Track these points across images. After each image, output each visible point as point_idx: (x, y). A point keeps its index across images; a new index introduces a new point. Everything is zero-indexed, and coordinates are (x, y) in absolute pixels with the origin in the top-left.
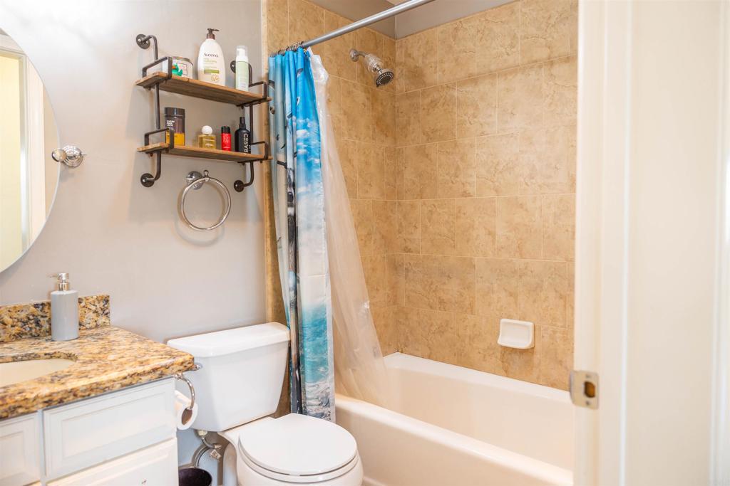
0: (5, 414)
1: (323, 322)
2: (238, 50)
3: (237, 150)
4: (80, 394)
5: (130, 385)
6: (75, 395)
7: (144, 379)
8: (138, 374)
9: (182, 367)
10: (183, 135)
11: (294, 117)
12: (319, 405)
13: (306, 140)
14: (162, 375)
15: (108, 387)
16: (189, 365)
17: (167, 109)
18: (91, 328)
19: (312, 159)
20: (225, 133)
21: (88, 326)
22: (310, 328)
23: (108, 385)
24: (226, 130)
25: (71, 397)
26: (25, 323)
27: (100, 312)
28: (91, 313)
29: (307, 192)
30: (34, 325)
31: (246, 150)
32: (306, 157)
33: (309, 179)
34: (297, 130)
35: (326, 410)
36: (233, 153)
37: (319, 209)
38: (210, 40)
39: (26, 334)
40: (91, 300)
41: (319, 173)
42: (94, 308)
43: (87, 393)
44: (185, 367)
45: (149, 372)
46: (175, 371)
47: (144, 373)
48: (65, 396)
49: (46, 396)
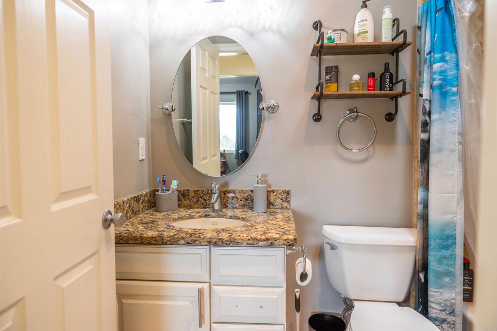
0: (191, 242)
1: (452, 237)
2: (384, 10)
3: (381, 90)
4: (225, 242)
5: (251, 245)
6: (222, 242)
7: (261, 243)
8: (257, 239)
9: (285, 242)
10: (336, 84)
11: (432, 54)
12: (441, 311)
13: (442, 72)
14: (272, 244)
15: (240, 243)
16: (291, 242)
17: (327, 68)
18: (279, 208)
19: (449, 88)
20: (370, 77)
21: (277, 207)
22: (435, 240)
23: (239, 241)
24: (372, 75)
25: (221, 243)
26: (246, 200)
27: (285, 200)
28: (279, 200)
29: (440, 119)
30: (250, 201)
31: (387, 89)
32: (441, 87)
33: (443, 108)
34: (433, 64)
35: (450, 319)
36: (377, 92)
37: (454, 134)
38: (364, 10)
39: (247, 206)
40: (279, 192)
41: (455, 100)
42: (281, 197)
43: (228, 243)
44: (288, 242)
45: (264, 240)
46: (281, 243)
47: (261, 240)
48: (218, 241)
49: (208, 238)
